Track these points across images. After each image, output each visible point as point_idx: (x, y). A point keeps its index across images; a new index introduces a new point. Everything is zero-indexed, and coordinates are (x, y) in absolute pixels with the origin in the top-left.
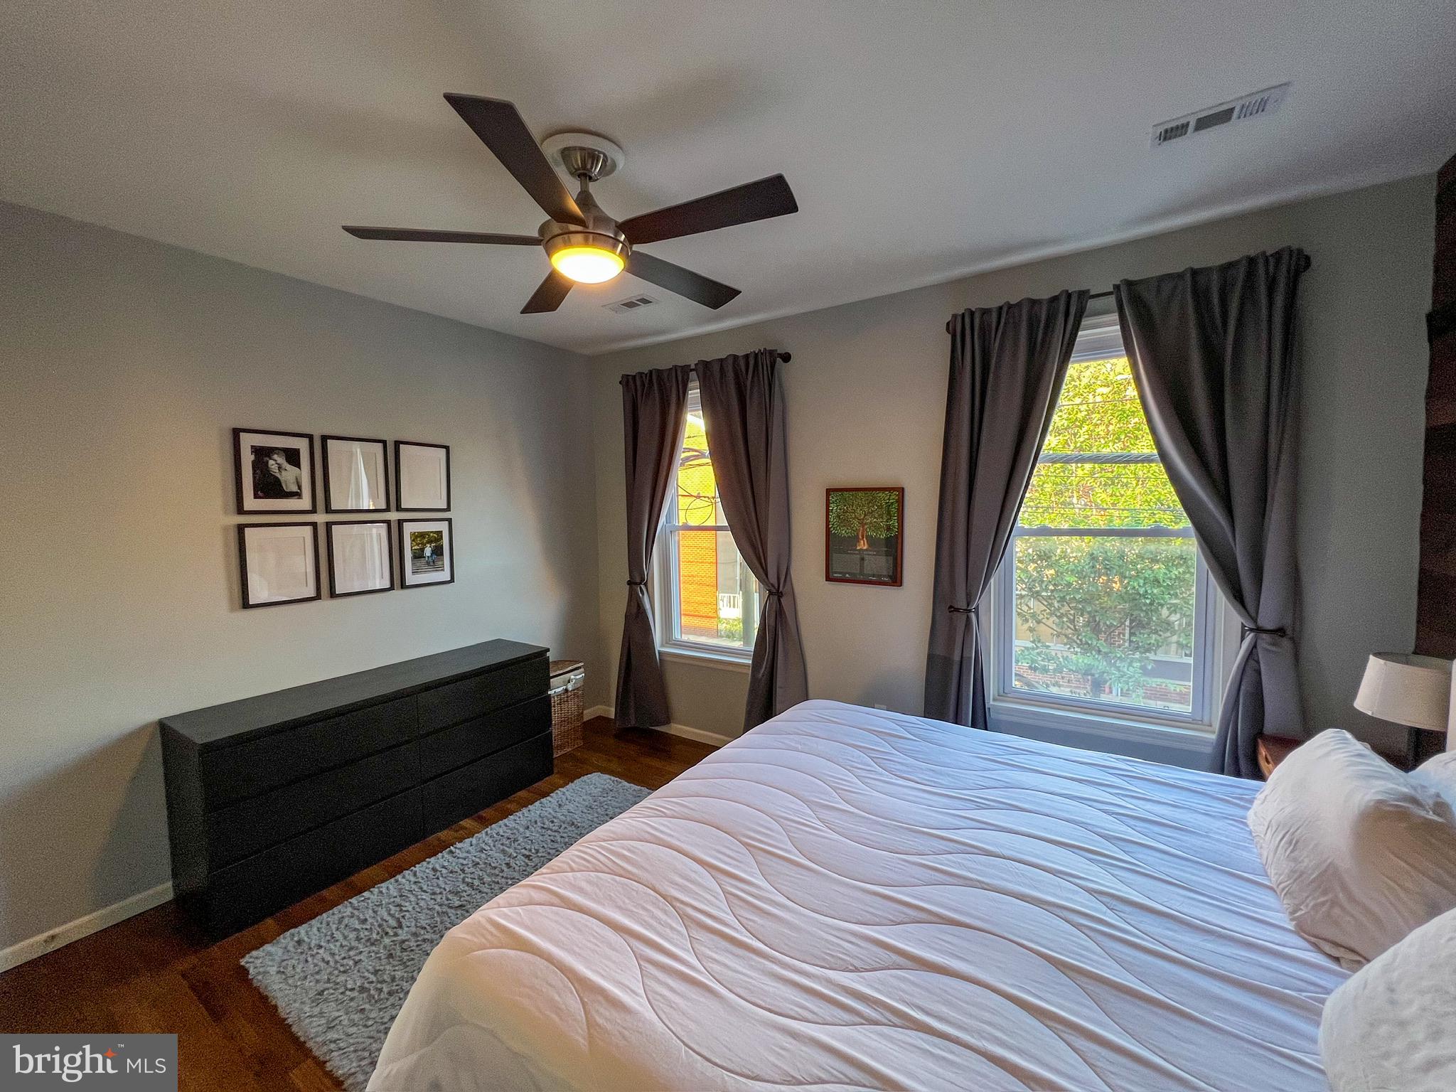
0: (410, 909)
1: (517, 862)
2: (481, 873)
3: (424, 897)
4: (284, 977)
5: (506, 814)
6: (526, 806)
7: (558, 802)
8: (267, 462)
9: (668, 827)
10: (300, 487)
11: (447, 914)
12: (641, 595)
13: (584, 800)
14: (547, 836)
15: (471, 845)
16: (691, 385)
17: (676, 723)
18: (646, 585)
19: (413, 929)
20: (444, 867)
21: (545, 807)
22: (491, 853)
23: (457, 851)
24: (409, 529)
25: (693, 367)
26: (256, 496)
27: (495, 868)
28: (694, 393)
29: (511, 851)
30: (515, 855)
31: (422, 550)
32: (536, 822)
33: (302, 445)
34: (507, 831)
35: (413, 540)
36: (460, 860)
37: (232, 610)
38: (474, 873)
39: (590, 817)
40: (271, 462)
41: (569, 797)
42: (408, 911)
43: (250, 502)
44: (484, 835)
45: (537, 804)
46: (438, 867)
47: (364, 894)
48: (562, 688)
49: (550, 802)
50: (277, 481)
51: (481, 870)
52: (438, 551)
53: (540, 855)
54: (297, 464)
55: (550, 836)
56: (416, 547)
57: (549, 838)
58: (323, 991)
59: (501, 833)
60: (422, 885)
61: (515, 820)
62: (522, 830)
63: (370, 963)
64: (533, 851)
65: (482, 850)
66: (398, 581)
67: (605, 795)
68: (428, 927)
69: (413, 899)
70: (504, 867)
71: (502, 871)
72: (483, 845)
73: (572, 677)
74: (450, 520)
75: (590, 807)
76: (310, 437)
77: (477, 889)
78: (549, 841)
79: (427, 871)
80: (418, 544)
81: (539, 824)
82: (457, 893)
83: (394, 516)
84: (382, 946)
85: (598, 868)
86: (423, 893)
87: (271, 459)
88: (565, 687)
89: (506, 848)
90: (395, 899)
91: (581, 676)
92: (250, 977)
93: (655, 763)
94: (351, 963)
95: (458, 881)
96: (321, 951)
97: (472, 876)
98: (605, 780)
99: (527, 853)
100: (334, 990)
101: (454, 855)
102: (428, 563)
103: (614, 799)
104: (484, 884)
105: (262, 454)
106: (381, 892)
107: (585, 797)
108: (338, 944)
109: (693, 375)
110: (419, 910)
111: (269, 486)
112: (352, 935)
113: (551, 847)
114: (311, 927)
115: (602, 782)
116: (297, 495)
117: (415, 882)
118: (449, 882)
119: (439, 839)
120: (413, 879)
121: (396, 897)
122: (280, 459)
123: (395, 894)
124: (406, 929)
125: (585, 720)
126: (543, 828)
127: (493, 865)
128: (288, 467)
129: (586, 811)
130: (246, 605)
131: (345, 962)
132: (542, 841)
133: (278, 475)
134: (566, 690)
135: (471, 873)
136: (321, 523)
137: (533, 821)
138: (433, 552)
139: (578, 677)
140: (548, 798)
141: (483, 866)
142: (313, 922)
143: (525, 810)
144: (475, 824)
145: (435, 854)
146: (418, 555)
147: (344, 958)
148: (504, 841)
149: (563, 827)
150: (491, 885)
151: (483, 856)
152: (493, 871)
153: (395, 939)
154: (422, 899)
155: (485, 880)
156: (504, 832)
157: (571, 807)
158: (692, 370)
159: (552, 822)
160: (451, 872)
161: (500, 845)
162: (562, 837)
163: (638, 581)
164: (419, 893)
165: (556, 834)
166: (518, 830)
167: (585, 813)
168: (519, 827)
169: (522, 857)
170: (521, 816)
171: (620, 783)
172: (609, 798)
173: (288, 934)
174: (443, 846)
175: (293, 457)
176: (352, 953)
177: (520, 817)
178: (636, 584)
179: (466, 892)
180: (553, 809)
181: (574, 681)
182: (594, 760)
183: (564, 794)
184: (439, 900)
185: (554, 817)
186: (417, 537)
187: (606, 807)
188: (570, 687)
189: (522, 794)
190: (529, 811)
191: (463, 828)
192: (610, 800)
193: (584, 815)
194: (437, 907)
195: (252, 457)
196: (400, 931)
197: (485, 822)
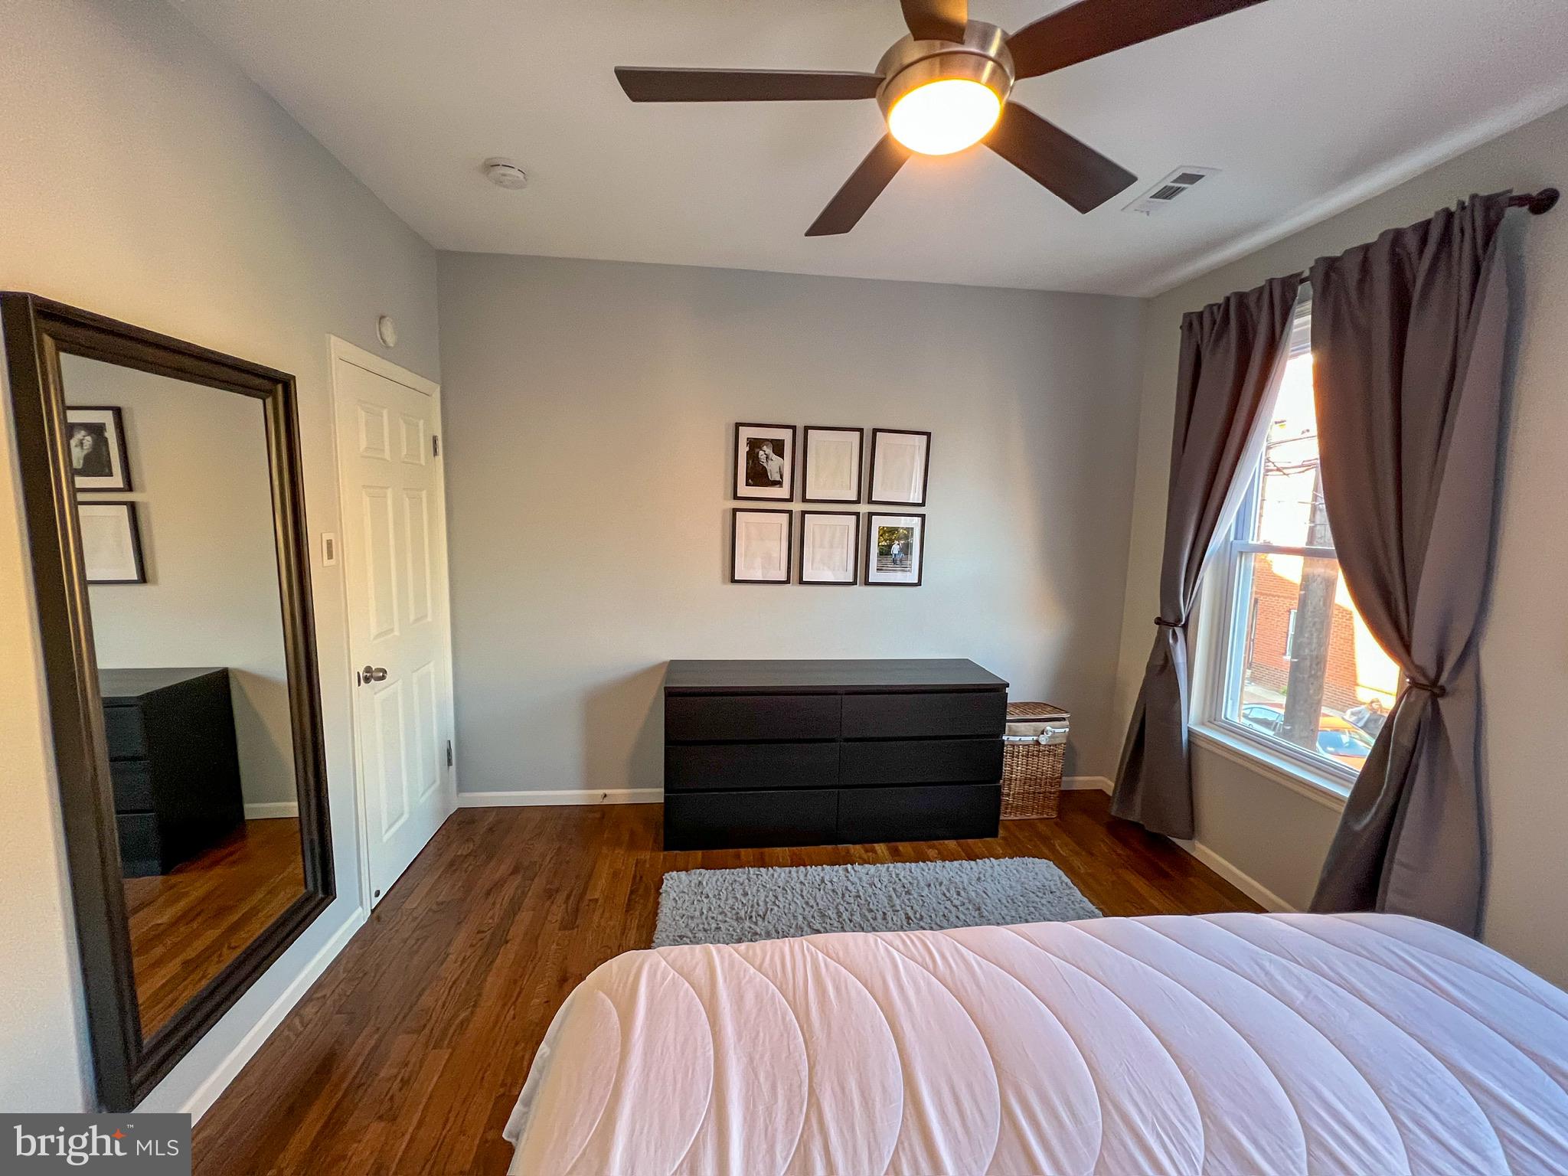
0: (781, 906)
1: (895, 918)
2: (855, 907)
3: (798, 902)
4: (674, 905)
5: (921, 858)
6: (944, 860)
7: (980, 873)
8: (758, 453)
9: (918, 991)
10: (781, 477)
11: (802, 931)
12: (1171, 641)
13: (1011, 887)
14: (942, 907)
15: (867, 874)
16: (1297, 309)
17: (1201, 842)
18: (1185, 627)
19: (771, 927)
20: (831, 882)
21: (963, 873)
22: (877, 891)
23: (852, 872)
24: (878, 522)
25: (1307, 274)
26: (748, 484)
27: (871, 911)
28: (1302, 323)
29: (897, 902)
30: (898, 908)
31: (890, 547)
32: (941, 884)
33: (786, 435)
34: (908, 877)
35: (881, 535)
36: (849, 883)
37: (724, 582)
38: (850, 904)
39: (1005, 912)
40: (761, 453)
41: (995, 874)
42: (779, 907)
43: (744, 490)
44: (884, 869)
45: (956, 863)
46: (827, 878)
47: (761, 869)
48: (1031, 738)
49: (971, 868)
50: (764, 471)
51: (858, 906)
52: (906, 549)
53: (922, 923)
54: (781, 455)
55: (946, 908)
56: (884, 543)
57: (944, 909)
58: (684, 937)
59: (901, 877)
60: (804, 888)
61: (923, 870)
62: (922, 884)
63: (724, 936)
64: (918, 916)
65: (872, 884)
66: (861, 577)
67: (1040, 895)
68: (781, 932)
69: (789, 897)
70: (879, 916)
71: (875, 919)
72: (876, 880)
73: (1048, 728)
74: (923, 516)
75: (1012, 900)
76: (794, 428)
77: (841, 923)
78: (941, 914)
79: (817, 877)
80: (885, 540)
81: (943, 888)
82: (823, 915)
83: (864, 508)
84: (741, 926)
85: (784, 987)
86: (800, 898)
87: (761, 450)
88: (1035, 738)
89: (894, 896)
90: (778, 888)
91: (1063, 730)
92: (661, 891)
93: (1141, 885)
94: (714, 926)
95: (833, 903)
96: (706, 901)
97: (847, 906)
98: (1052, 875)
99: (911, 914)
100: (690, 941)
101: (847, 874)
102: (894, 562)
103: (1049, 905)
104: (851, 921)
105: (755, 444)
106: (773, 875)
107: (1014, 884)
108: (719, 902)
109: (1305, 289)
110: (786, 911)
111: (758, 476)
112: (730, 901)
113: (939, 923)
114: (714, 875)
115: (1048, 876)
116: (779, 483)
117: (801, 883)
118: (826, 900)
119: (848, 852)
120: (802, 878)
121: (779, 887)
122: (768, 450)
123: (781, 884)
124: (766, 922)
125: (1062, 788)
126: (944, 895)
127: (871, 906)
128: (774, 457)
129: (1004, 901)
130: (733, 581)
131: (712, 921)
132: (934, 910)
133: (765, 465)
134: (1038, 743)
135: (848, 903)
136: (796, 512)
137: (940, 881)
138: (901, 550)
139: (1057, 730)
140: (973, 863)
141: (863, 902)
142: (718, 872)
143: (939, 863)
144: (886, 853)
145: (833, 864)
146: (885, 552)
147: (713, 918)
148: (900, 890)
149: (965, 907)
150: (855, 927)
151: (870, 890)
152: (867, 913)
153: (753, 926)
154: (796, 903)
155: (855, 917)
156: (904, 877)
157: (990, 887)
158: (1303, 281)
159: (958, 894)
160: (833, 891)
161: (891, 889)
162: (957, 917)
163: (1171, 620)
164: (797, 896)
165: (953, 909)
166: (918, 882)
167: (1002, 904)
168: (921, 880)
169: (903, 915)
170: (932, 868)
171: (1070, 888)
172: (1044, 901)
173: (698, 871)
174: (847, 860)
175: (778, 447)
176: (720, 917)
177: (929, 869)
178: (1168, 624)
179: (830, 919)
180: (970, 880)
181: (1050, 734)
182: (1057, 844)
183: (992, 867)
184: (806, 913)
185: (964, 889)
186: (884, 532)
187: (1032, 909)
188: (1043, 740)
189: (951, 844)
190: (944, 866)
191: (874, 851)
192: (1043, 905)
193: (999, 905)
194: (800, 918)
195: (747, 449)
196: (760, 922)
197: (897, 857)
